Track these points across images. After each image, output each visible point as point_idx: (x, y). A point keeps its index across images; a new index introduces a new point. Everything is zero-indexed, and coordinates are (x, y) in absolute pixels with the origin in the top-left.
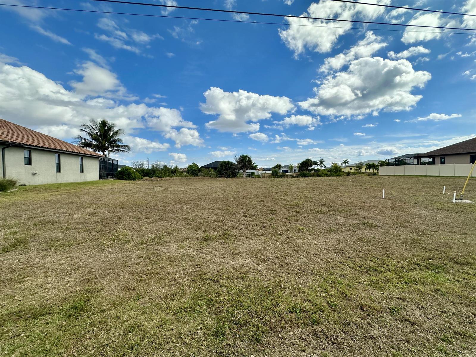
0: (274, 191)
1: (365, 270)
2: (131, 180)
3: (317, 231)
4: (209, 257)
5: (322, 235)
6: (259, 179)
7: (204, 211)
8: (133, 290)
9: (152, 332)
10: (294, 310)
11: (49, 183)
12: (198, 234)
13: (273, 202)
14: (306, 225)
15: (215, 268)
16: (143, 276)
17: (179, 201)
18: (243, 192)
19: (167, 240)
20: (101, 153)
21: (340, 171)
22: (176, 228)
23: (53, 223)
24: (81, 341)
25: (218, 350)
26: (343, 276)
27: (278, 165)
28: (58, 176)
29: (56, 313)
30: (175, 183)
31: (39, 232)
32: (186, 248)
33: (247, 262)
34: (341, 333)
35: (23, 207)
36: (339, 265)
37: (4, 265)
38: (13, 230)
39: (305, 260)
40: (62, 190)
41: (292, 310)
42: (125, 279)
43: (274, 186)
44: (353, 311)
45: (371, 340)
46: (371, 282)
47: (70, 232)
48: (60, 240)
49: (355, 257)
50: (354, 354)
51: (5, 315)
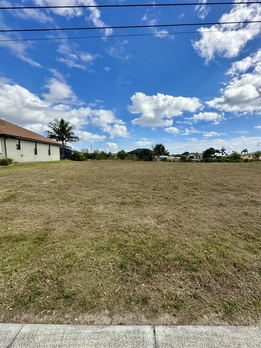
0: (180, 172)
1: (244, 238)
2: (80, 161)
3: (209, 205)
4: (124, 216)
5: (213, 208)
6: (170, 163)
7: (125, 184)
8: (73, 232)
9: (81, 259)
10: (179, 259)
11: (31, 161)
12: (118, 200)
13: (177, 181)
14: (201, 199)
15: (127, 224)
16: (79, 224)
17: (109, 177)
18: (156, 172)
19: (97, 202)
20: (61, 142)
21: (239, 158)
22: (104, 195)
23: (31, 186)
24: (40, 258)
25: (120, 277)
26: (224, 240)
27: (186, 152)
28: (36, 157)
29: (28, 240)
30: (108, 164)
31: (23, 191)
32: (109, 208)
33: (150, 222)
34: (213, 280)
35: (16, 176)
36: (222, 231)
37: (4, 209)
38: (9, 189)
39: (195, 224)
40: (38, 166)
41: (178, 259)
42: (69, 225)
43: (180, 169)
44: (227, 266)
45: (237, 289)
46: (248, 247)
47: (40, 193)
48: (34, 197)
49: (237, 226)
50: (220, 296)
51: (3, 237)
